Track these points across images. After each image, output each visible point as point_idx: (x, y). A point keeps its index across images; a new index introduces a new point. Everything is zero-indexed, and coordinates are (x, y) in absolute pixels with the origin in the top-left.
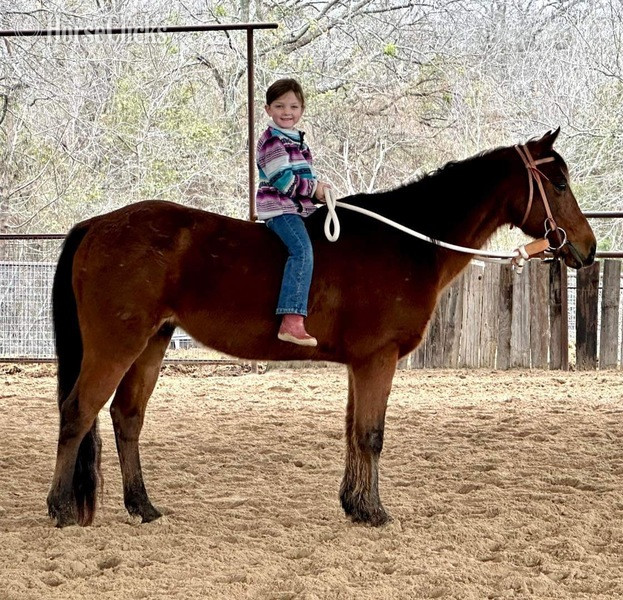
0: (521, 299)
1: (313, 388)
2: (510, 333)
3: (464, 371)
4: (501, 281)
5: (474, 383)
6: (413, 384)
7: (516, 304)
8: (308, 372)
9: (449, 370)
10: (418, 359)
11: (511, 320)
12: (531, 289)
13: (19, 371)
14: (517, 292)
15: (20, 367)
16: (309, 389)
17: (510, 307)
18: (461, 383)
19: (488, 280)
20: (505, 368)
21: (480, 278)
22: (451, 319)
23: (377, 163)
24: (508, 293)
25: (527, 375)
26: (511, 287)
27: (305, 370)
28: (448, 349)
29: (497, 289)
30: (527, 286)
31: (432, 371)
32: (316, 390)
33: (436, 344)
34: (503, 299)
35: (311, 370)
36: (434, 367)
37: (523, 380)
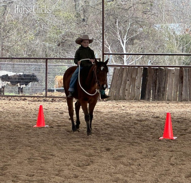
0: (186, 80)
1: (124, 106)
2: (182, 90)
3: (168, 102)
4: (180, 74)
5: (172, 106)
6: (154, 106)
7: (184, 82)
8: (120, 101)
9: (164, 101)
10: (154, 98)
11: (182, 86)
12: (189, 77)
13: (26, 99)
14: (184, 78)
15: (26, 98)
16: (122, 107)
17: (182, 82)
18: (168, 106)
19: (176, 74)
20: (180, 101)
21: (173, 73)
22: (164, 86)
23: (128, 27)
24: (181, 78)
25: (187, 103)
26: (183, 76)
27: (119, 101)
28: (163, 95)
29: (178, 77)
30: (188, 76)
31: (158, 101)
32: (125, 107)
33: (159, 93)
34: (180, 80)
35: (121, 101)
36: (159, 100)
37: (186, 105)
